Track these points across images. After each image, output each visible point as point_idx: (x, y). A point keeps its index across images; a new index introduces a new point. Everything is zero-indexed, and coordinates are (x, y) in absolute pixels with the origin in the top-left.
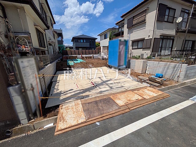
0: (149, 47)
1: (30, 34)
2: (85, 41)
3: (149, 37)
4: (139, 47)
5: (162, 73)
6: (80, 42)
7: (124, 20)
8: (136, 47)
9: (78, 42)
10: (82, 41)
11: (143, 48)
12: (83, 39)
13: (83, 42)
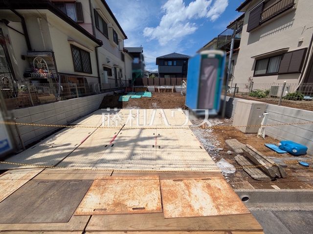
0: (298, 70)
1: (53, 53)
2: (175, 64)
3: (298, 46)
4: (271, 70)
5: (306, 144)
6: (168, 65)
7: (243, 16)
8: (264, 72)
9: (164, 65)
10: (170, 63)
11: (281, 74)
12: (172, 60)
13: (173, 65)
